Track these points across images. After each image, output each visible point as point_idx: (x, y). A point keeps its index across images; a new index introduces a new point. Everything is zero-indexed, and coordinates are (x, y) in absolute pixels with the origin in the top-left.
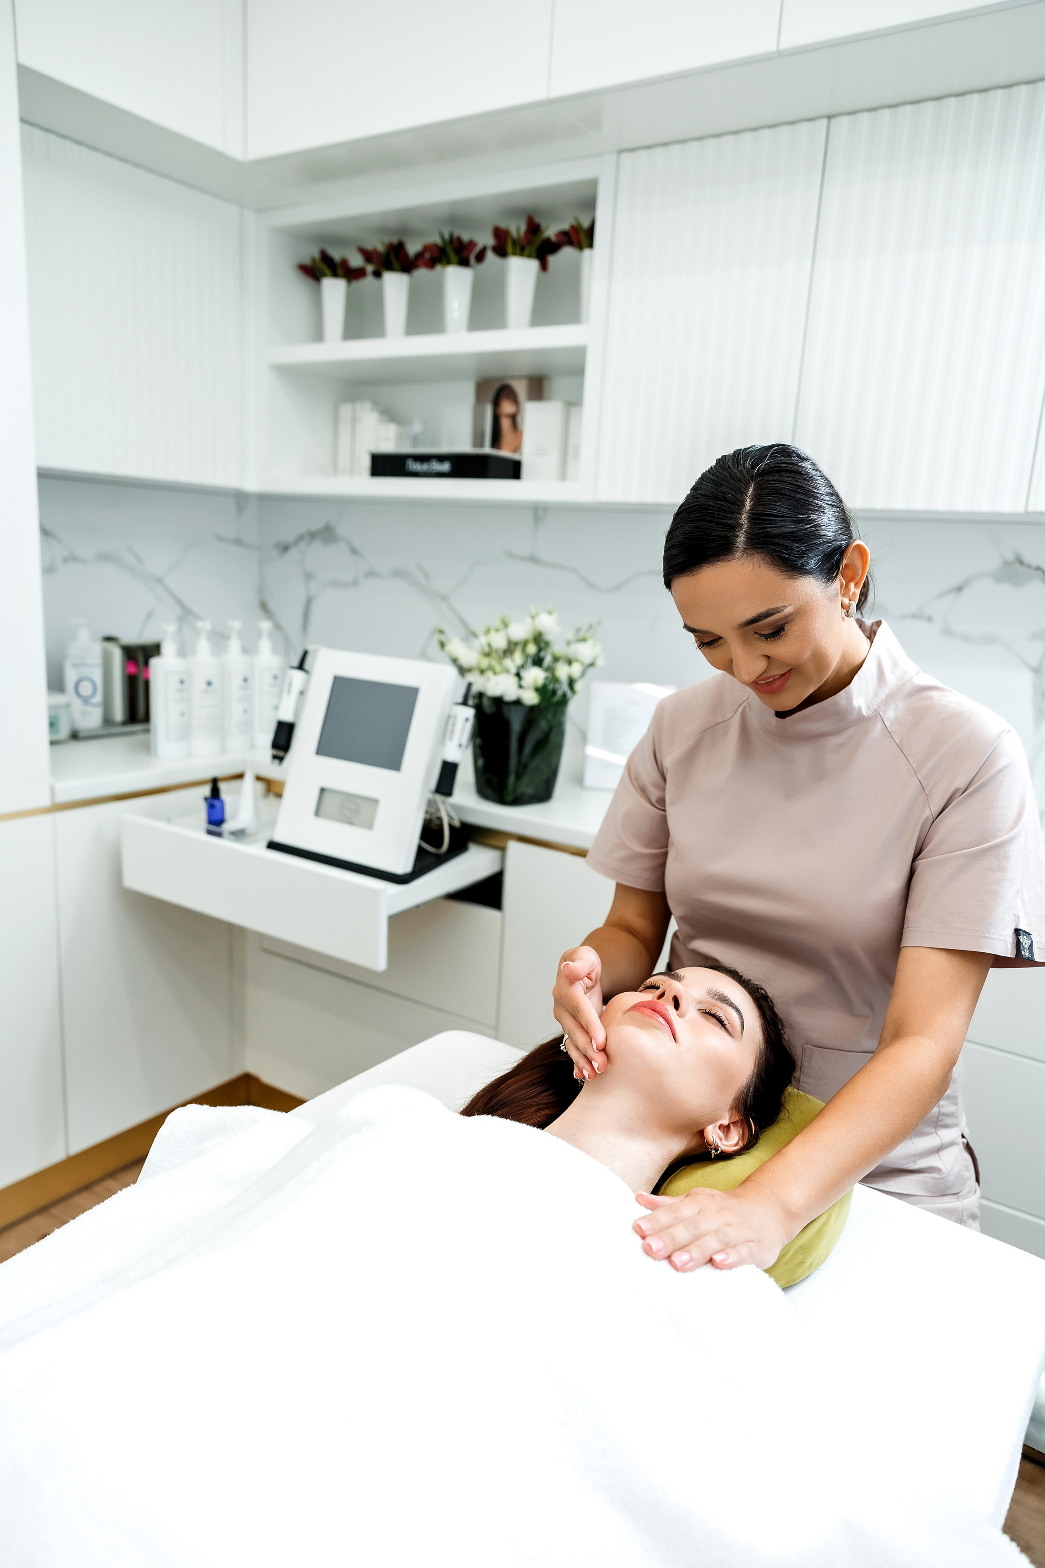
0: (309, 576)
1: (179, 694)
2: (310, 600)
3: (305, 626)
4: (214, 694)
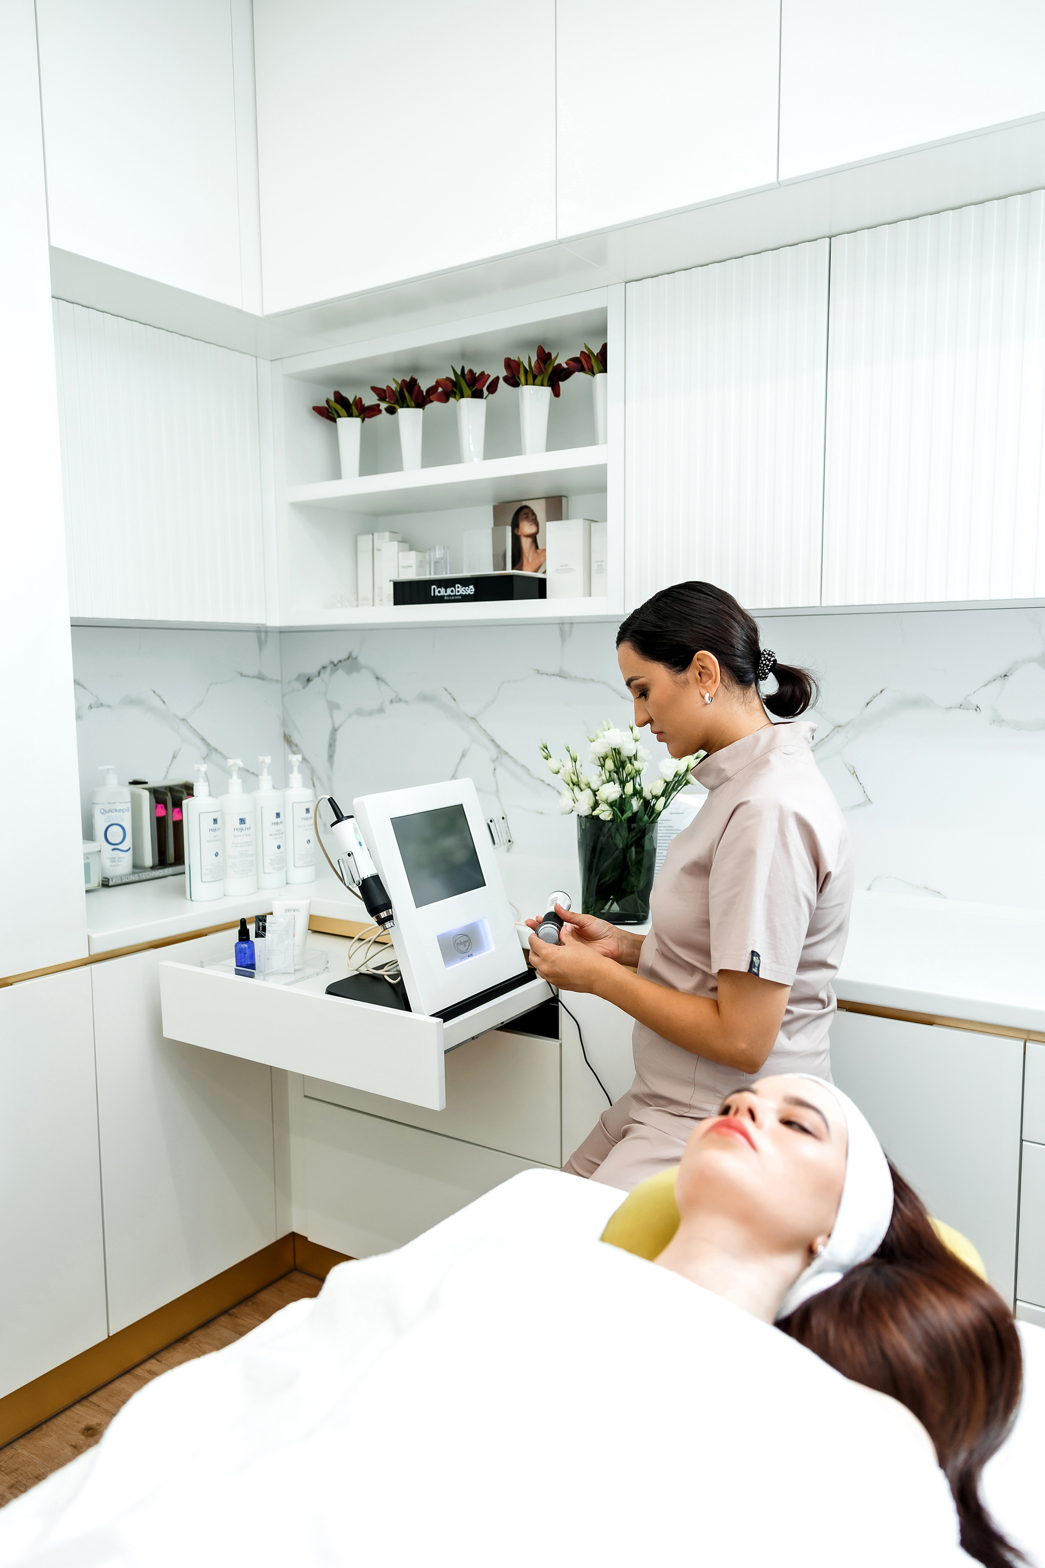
0: (333, 706)
1: (212, 833)
2: (335, 730)
3: (331, 757)
4: (247, 832)
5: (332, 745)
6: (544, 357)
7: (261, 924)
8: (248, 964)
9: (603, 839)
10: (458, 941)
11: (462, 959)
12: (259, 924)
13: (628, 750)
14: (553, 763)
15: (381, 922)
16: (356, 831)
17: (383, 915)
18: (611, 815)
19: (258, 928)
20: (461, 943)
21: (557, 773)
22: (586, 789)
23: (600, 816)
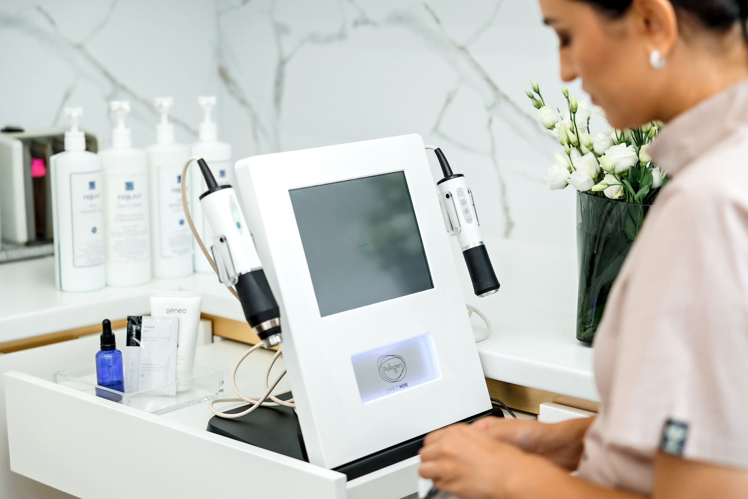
0: (280, 30)
1: (89, 202)
2: (282, 63)
3: (278, 99)
4: (136, 201)
5: (279, 83)
7: (134, 327)
8: (113, 382)
9: (610, 226)
10: (386, 365)
11: (391, 390)
12: (132, 328)
15: (264, 335)
16: (233, 207)
17: (266, 325)
18: (620, 191)
19: (129, 335)
20: (390, 368)
21: (552, 127)
22: (588, 153)
23: (604, 191)
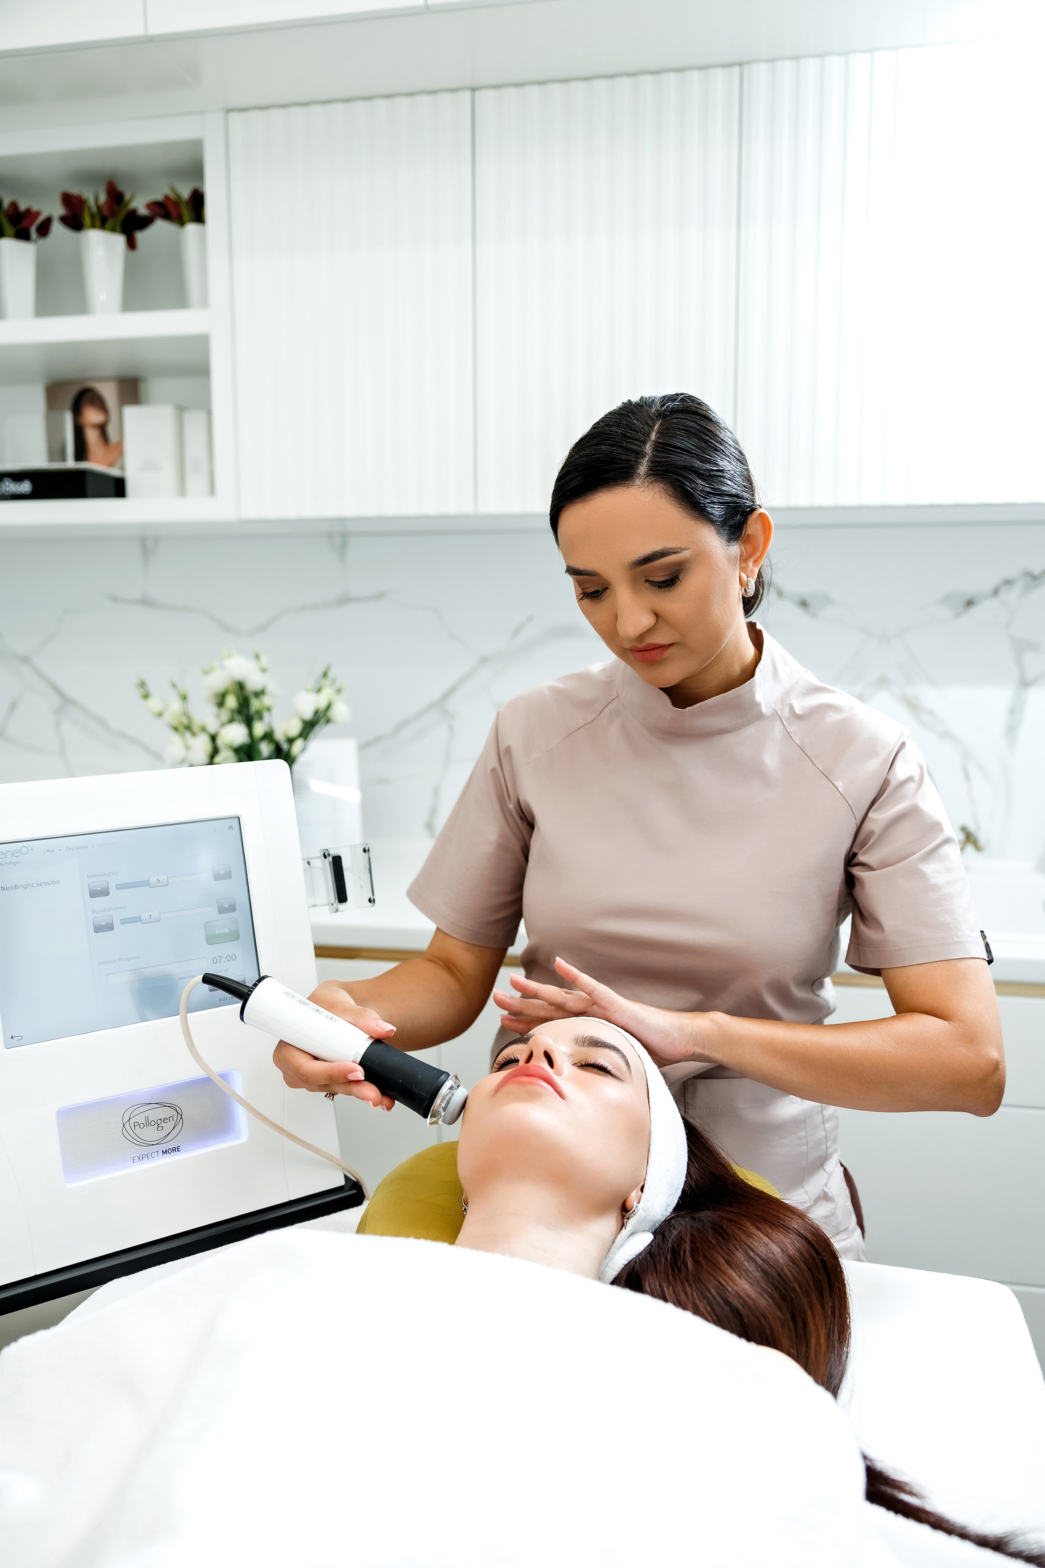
6: (116, 196)
10: (140, 1118)
11: (142, 1158)
13: (254, 682)
14: (154, 704)
20: (149, 1124)
21: (161, 715)
22: (199, 733)
